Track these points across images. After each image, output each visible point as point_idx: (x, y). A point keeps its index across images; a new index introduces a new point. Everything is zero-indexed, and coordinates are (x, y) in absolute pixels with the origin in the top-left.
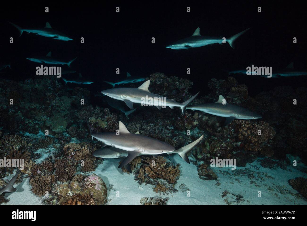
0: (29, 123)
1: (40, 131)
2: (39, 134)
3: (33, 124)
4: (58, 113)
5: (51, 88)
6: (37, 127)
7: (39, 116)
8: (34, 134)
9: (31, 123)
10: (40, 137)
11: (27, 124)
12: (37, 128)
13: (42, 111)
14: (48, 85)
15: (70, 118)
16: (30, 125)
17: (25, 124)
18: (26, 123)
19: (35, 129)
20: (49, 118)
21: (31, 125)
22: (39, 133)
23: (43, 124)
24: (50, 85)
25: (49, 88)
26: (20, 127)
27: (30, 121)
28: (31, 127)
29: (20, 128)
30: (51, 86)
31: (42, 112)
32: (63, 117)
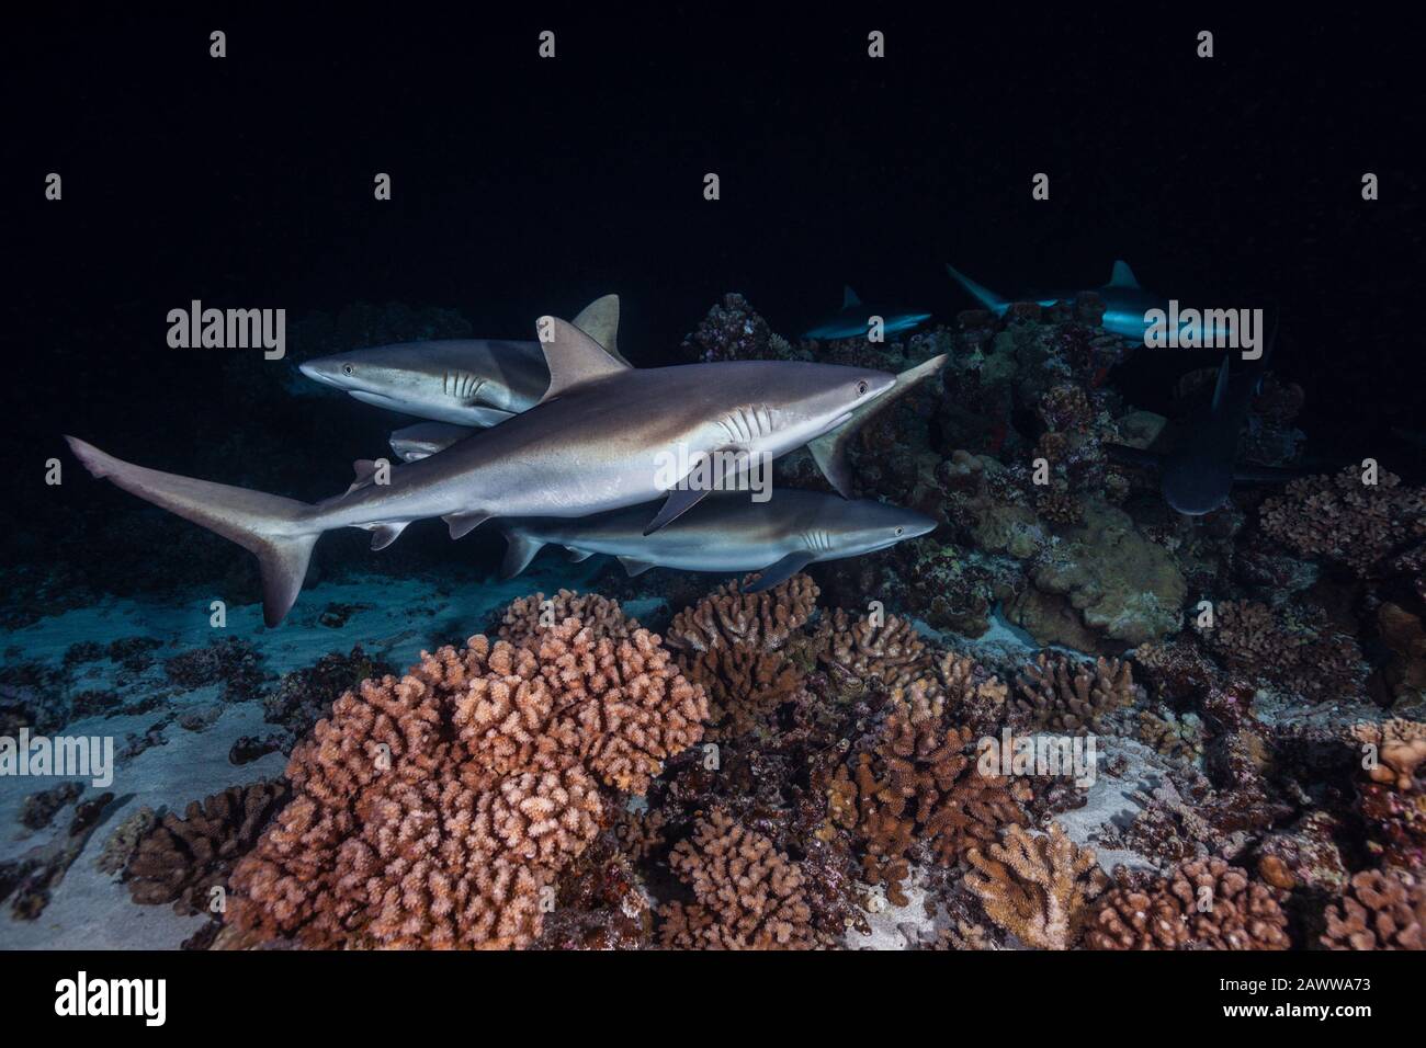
0: (939, 561)
1: (993, 620)
2: (988, 636)
3: (959, 572)
4: (1114, 510)
5: (1064, 367)
6: (981, 592)
7: (997, 523)
8: (957, 635)
9: (949, 567)
10: (1000, 653)
11: (927, 568)
12: (981, 596)
13: (1017, 497)
14: (1043, 345)
15: (1193, 548)
16: (942, 575)
17: (918, 568)
18: (922, 561)
19: (967, 601)
20: (1055, 539)
21: (947, 576)
22: (988, 628)
23: (1016, 573)
24: (1057, 348)
25: (1051, 362)
26: (887, 585)
27: (945, 554)
28: (948, 587)
29: (887, 591)
30: (1063, 351)
31: (1013, 500)
32: (1153, 538)
